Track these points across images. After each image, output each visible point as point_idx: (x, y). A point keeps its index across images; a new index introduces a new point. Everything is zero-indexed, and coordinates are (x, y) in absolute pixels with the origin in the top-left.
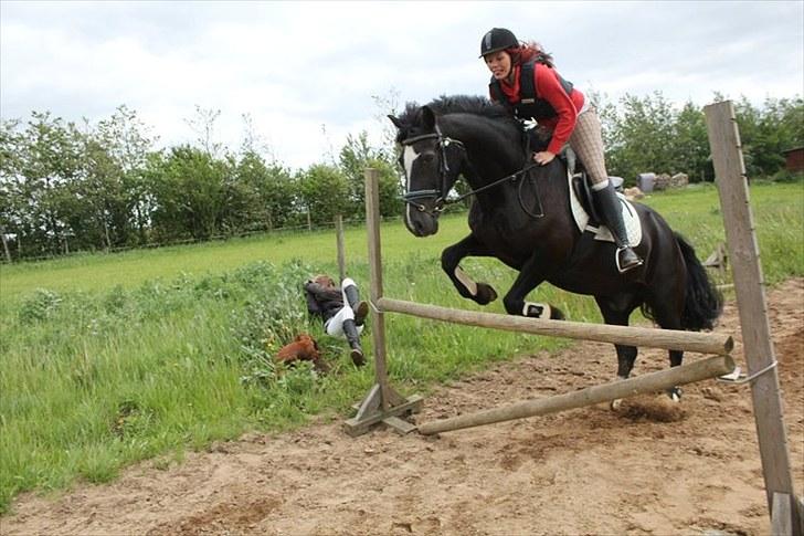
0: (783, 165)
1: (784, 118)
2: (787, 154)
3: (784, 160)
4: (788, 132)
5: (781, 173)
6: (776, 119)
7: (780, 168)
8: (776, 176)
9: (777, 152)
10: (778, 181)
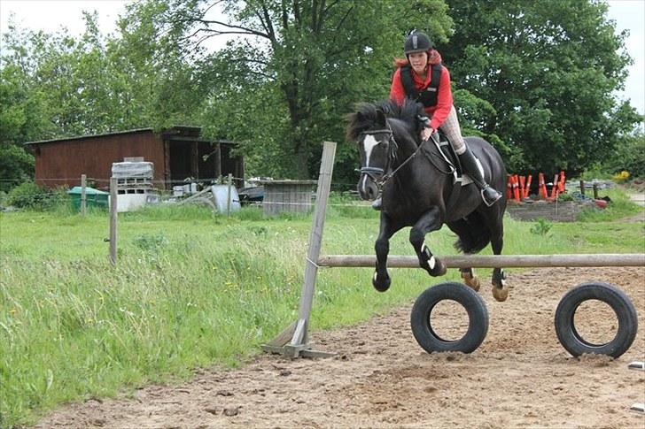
0: (30, 170)
1: (40, 74)
2: (37, 149)
3: (32, 159)
4: (44, 104)
5: (26, 188)
6: (22, 72)
7: (24, 176)
8: (16, 192)
9: (19, 143)
10: (18, 204)
